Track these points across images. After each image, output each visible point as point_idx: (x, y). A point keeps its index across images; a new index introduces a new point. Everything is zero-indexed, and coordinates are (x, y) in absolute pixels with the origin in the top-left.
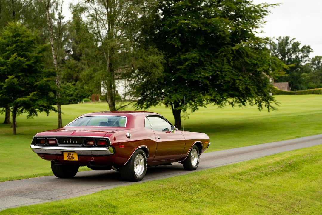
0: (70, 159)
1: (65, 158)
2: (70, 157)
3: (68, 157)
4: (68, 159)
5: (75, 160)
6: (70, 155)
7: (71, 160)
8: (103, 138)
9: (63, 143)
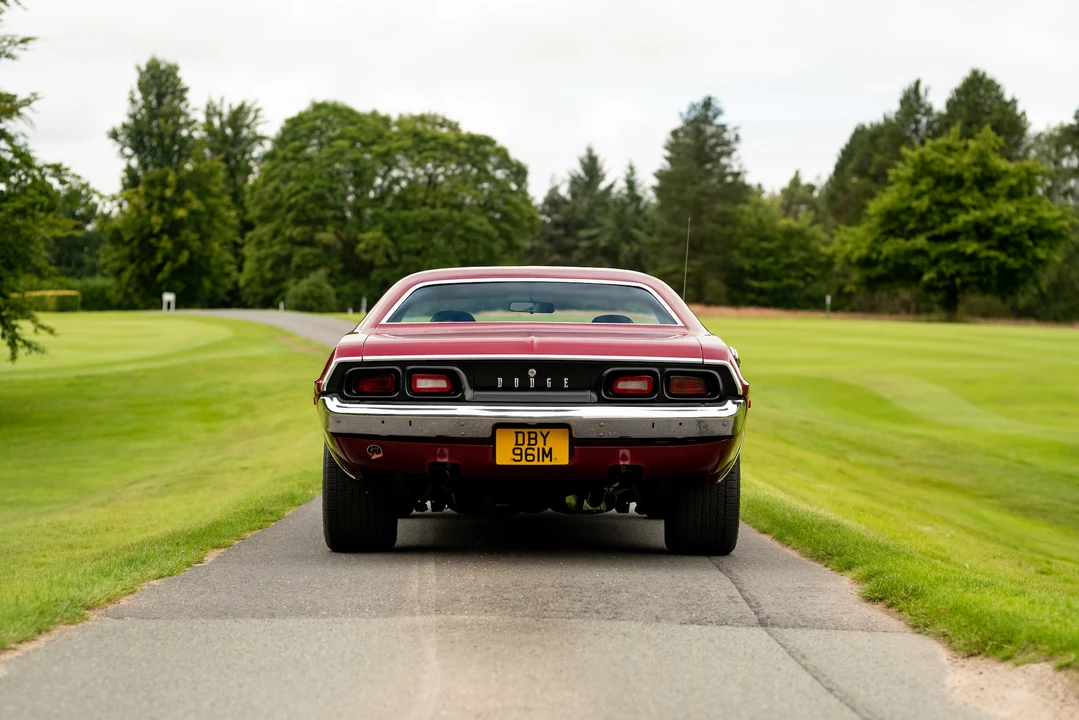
0: (530, 458)
1: (505, 455)
2: (529, 452)
3: (517, 452)
4: (518, 458)
5: (553, 463)
6: (533, 442)
7: (535, 463)
8: (702, 365)
9: (495, 388)
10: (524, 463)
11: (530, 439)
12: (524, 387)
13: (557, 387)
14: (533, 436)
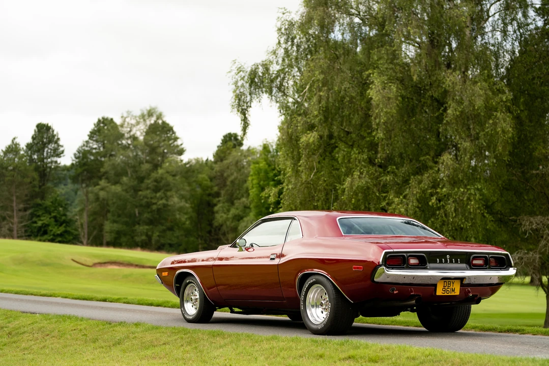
0: (448, 292)
1: (439, 292)
2: (448, 289)
3: (444, 289)
4: (444, 292)
5: (455, 294)
6: (449, 285)
7: (449, 294)
8: (501, 254)
9: (436, 262)
10: (446, 294)
11: (448, 284)
12: (446, 262)
13: (456, 262)
14: (449, 283)
